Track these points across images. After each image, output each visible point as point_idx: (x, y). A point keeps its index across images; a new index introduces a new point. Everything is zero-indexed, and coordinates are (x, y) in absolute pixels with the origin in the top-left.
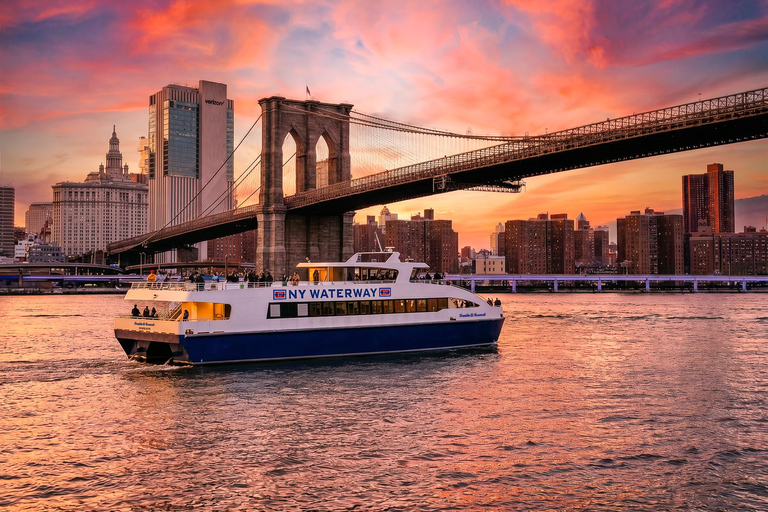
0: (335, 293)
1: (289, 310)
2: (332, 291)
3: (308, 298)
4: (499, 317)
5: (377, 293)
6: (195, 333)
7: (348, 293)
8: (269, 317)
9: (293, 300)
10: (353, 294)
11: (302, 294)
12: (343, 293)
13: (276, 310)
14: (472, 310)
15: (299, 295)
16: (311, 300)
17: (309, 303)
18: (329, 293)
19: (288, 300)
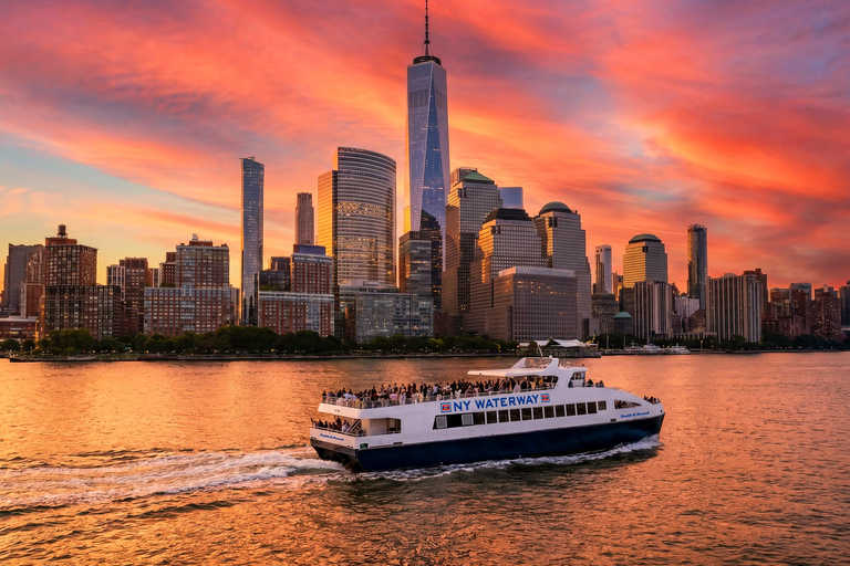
0: (499, 402)
2: (496, 400)
3: (473, 408)
4: (660, 414)
5: (539, 399)
6: (370, 446)
7: (512, 401)
8: (435, 428)
9: (458, 412)
10: (516, 402)
11: (467, 405)
12: (507, 402)
13: (443, 422)
15: (464, 406)
16: (476, 410)
17: (474, 414)
18: (493, 403)
19: (453, 412)
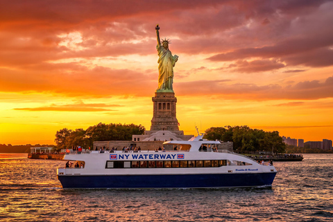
0: (148, 157)
1: (119, 165)
2: (146, 155)
3: (130, 158)
5: (176, 157)
6: (64, 174)
7: (156, 156)
8: (106, 167)
9: (121, 159)
10: (159, 157)
11: (127, 157)
12: (153, 157)
13: (111, 164)
14: (244, 167)
15: (125, 157)
17: (131, 161)
18: (144, 157)
19: (118, 160)
